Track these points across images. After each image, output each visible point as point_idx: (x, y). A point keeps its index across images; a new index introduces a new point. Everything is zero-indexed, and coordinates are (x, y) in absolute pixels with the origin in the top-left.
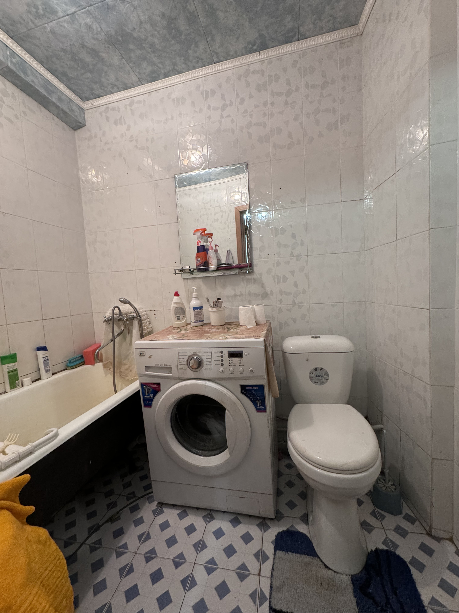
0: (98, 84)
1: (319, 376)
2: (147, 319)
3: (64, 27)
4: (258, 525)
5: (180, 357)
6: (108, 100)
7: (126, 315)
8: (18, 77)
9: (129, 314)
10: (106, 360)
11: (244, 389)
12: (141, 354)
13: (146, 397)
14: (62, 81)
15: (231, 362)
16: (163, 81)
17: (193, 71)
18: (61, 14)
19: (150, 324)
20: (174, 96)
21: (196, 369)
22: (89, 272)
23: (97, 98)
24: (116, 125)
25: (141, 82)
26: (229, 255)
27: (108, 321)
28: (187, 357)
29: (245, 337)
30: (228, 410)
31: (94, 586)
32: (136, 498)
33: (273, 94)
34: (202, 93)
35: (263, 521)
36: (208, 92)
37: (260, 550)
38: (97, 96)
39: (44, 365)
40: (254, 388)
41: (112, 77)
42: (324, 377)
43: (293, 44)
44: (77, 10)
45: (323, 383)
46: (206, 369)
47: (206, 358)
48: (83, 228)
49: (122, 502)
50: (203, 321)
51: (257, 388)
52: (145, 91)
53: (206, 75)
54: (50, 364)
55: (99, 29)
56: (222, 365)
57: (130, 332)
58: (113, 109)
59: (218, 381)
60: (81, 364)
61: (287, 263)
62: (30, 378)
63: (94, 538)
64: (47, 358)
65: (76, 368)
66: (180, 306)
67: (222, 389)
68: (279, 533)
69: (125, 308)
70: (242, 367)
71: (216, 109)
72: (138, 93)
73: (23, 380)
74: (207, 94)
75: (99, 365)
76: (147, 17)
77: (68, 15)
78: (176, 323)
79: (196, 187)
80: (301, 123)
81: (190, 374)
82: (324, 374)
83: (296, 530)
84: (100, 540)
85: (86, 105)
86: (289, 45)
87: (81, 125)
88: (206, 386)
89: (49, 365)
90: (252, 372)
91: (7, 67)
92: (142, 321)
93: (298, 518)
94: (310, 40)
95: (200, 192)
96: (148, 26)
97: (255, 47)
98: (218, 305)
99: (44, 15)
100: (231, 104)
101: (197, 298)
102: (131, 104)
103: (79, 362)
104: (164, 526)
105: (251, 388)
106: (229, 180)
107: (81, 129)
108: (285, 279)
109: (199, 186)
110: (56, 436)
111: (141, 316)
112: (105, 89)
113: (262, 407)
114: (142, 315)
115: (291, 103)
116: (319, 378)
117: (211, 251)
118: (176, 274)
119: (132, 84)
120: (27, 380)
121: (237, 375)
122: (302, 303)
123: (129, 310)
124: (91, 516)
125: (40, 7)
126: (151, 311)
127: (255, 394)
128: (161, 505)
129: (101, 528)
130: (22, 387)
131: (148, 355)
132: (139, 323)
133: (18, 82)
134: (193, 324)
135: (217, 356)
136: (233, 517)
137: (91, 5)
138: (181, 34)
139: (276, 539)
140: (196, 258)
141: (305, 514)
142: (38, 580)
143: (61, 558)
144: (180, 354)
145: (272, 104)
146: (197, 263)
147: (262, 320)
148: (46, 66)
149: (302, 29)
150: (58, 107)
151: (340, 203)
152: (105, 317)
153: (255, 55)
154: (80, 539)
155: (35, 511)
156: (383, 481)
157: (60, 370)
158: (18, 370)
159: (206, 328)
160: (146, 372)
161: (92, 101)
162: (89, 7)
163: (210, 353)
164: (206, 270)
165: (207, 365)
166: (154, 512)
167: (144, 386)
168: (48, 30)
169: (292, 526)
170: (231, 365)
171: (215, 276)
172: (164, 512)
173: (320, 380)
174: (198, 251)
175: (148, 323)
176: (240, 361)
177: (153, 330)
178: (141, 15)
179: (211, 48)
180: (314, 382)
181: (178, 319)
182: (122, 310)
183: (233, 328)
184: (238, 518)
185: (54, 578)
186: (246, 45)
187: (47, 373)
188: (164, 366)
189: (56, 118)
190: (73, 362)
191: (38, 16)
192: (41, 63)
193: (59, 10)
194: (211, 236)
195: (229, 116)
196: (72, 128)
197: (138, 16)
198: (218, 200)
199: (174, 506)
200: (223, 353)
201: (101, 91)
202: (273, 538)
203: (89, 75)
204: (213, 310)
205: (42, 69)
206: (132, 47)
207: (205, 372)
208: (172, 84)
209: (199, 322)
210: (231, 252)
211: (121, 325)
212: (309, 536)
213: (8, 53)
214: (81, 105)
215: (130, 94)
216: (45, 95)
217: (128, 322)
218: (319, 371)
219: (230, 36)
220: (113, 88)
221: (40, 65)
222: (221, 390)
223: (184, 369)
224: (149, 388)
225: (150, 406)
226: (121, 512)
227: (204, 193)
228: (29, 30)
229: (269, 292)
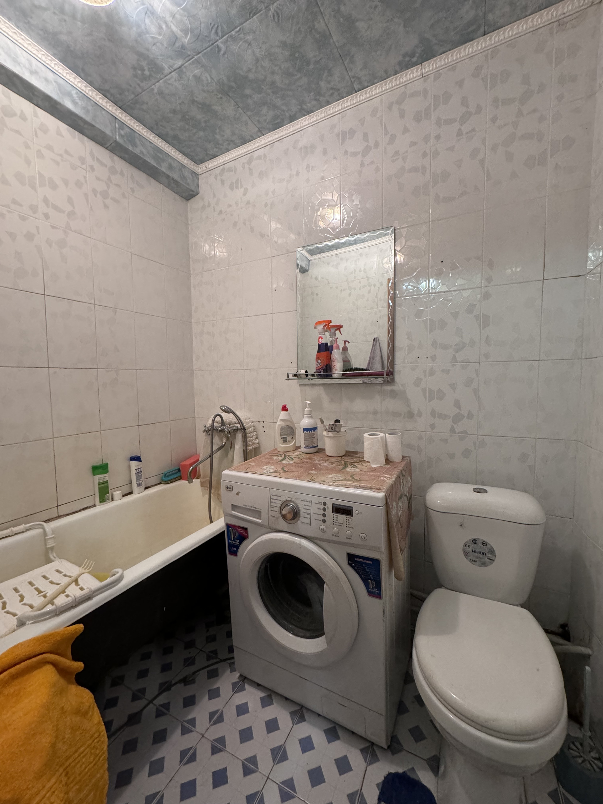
0: (212, 143)
1: (479, 553)
2: (254, 432)
3: (172, 85)
4: (362, 750)
5: (272, 500)
6: (224, 160)
7: (230, 425)
8: (126, 151)
9: (233, 424)
10: (204, 477)
11: (352, 559)
12: (227, 488)
13: (232, 542)
14: (174, 146)
15: (336, 520)
16: (289, 127)
17: (326, 107)
18: (167, 71)
19: (257, 438)
20: (301, 144)
21: (291, 520)
22: (194, 368)
23: (212, 159)
24: (232, 189)
25: (261, 132)
26: (375, 344)
27: (208, 432)
28: (281, 502)
29: (360, 487)
30: (327, 585)
31: (152, 763)
32: (218, 660)
33: (438, 123)
34: (338, 135)
35: (370, 746)
36: (346, 132)
37: (358, 791)
38: (212, 157)
39: (136, 478)
40: (365, 561)
41: (228, 132)
42: (487, 555)
43: (475, 43)
44: (184, 62)
45: (485, 563)
46: (303, 523)
47: (304, 508)
48: (190, 316)
49: (201, 661)
50: (317, 446)
51: (371, 563)
52: (267, 143)
53: (344, 110)
54: (143, 476)
55: (210, 80)
56: (324, 521)
57: (232, 445)
58: (230, 170)
59: (318, 542)
60: (177, 479)
61: (447, 371)
62: (120, 492)
63: (161, 700)
64: (140, 469)
65: (171, 482)
66: (288, 424)
67: (323, 555)
68: (390, 774)
69: (228, 417)
70: (352, 530)
71: (355, 154)
72: (258, 147)
73: (114, 493)
74: (343, 136)
75: (196, 482)
76: (264, 51)
77: (175, 70)
78: (282, 446)
79: (337, 252)
80: (482, 162)
81: (282, 524)
82: (487, 551)
83: (417, 779)
84: (169, 704)
85: (200, 169)
86: (468, 44)
87: (194, 193)
88: (300, 546)
89: (142, 478)
90: (363, 538)
91: (116, 141)
92: (247, 435)
93: (424, 759)
94: (505, 30)
95: (342, 259)
96: (266, 63)
97: (414, 59)
98: (335, 428)
99: (150, 76)
100: (377, 145)
101: (310, 416)
102: (250, 161)
103: (175, 476)
104: (242, 710)
105: (361, 560)
106: (381, 241)
107: (194, 198)
108: (441, 395)
109: (341, 251)
110: (121, 578)
111: (246, 429)
112: (221, 147)
113: (375, 590)
114: (247, 427)
115: (467, 133)
116: (479, 555)
117: (335, 350)
118: (288, 380)
119: (252, 136)
120: (117, 494)
121: (343, 539)
122: (465, 432)
123: (233, 419)
124: (166, 668)
125: (146, 68)
126: (259, 422)
127: (368, 570)
128: (244, 679)
129: (173, 688)
130: (113, 501)
131: (235, 491)
132: (243, 437)
133: (127, 156)
134: (303, 450)
135: (319, 509)
136: (329, 726)
137: (199, 53)
138: (308, 63)
139: (384, 782)
140: (316, 359)
141: (435, 756)
142: (61, 765)
143: (102, 734)
144: (273, 497)
145: (438, 137)
146: (317, 366)
147: (396, 456)
148: (156, 132)
149: (490, 17)
150: (168, 177)
151: (541, 282)
152: (205, 426)
153: (415, 70)
154: (149, 695)
155: (84, 669)
156: (580, 747)
157: (154, 484)
158: (109, 481)
159: (317, 459)
160: (233, 512)
161: (206, 164)
162: (196, 55)
163: (310, 502)
164: (329, 376)
165: (304, 517)
166: (234, 685)
167: (230, 529)
168: (156, 91)
169: (413, 769)
170: (336, 524)
171: (341, 384)
172: (245, 690)
173: (481, 558)
174: (319, 350)
175: (254, 437)
176: (349, 520)
177: (260, 446)
178: (257, 51)
179: (350, 73)
180: (470, 560)
181: (285, 440)
182: (226, 418)
183: (352, 464)
184: (336, 730)
185: (84, 763)
186: (401, 58)
187: (139, 487)
188: (252, 508)
189: (167, 190)
190: (168, 476)
191: (144, 78)
192: (151, 129)
193: (166, 67)
194: (340, 329)
195: (372, 163)
196: (184, 198)
197: (254, 52)
198: (365, 269)
199: (258, 686)
200: (327, 506)
201: (215, 149)
202: (381, 779)
203: (201, 133)
204: (328, 435)
205: (152, 136)
206: (248, 92)
207: (301, 525)
208: (299, 129)
209: (311, 448)
210: (379, 340)
211: (223, 437)
212: (435, 795)
213: (117, 126)
214: (194, 169)
215: (249, 149)
216: (154, 166)
217: (229, 435)
218: (480, 545)
219: (376, 51)
220: (229, 144)
221: (150, 132)
222: (319, 555)
223: (276, 517)
224: (235, 532)
225: (235, 553)
226: (197, 673)
227: (347, 260)
228: (138, 95)
229: (416, 412)
